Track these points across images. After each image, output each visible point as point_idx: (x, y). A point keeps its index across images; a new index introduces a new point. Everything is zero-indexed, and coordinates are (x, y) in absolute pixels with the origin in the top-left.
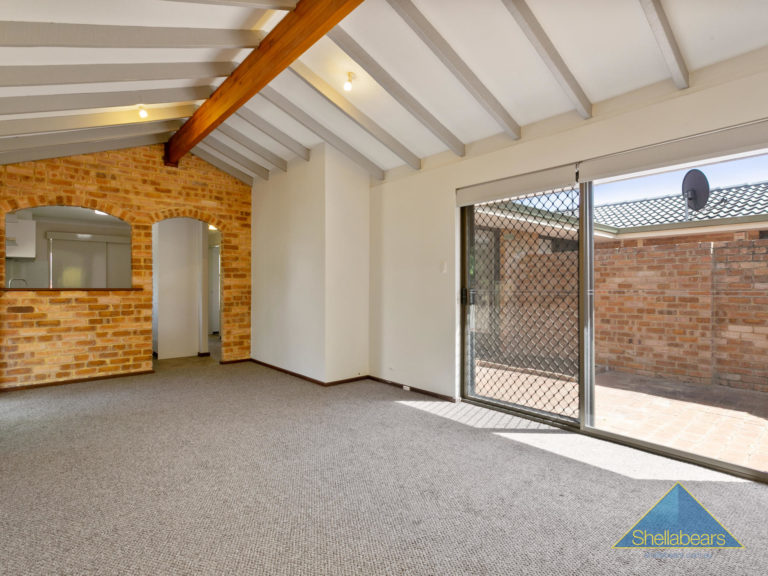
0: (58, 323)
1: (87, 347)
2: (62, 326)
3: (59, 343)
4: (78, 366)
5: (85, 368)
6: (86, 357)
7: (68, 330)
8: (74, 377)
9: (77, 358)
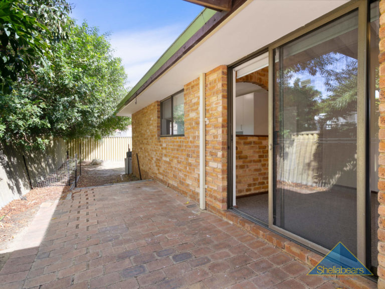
0: (246, 157)
1: (257, 173)
2: (249, 159)
3: (247, 170)
4: (255, 184)
5: (257, 186)
6: (257, 179)
7: (250, 162)
8: (253, 192)
9: (254, 180)
